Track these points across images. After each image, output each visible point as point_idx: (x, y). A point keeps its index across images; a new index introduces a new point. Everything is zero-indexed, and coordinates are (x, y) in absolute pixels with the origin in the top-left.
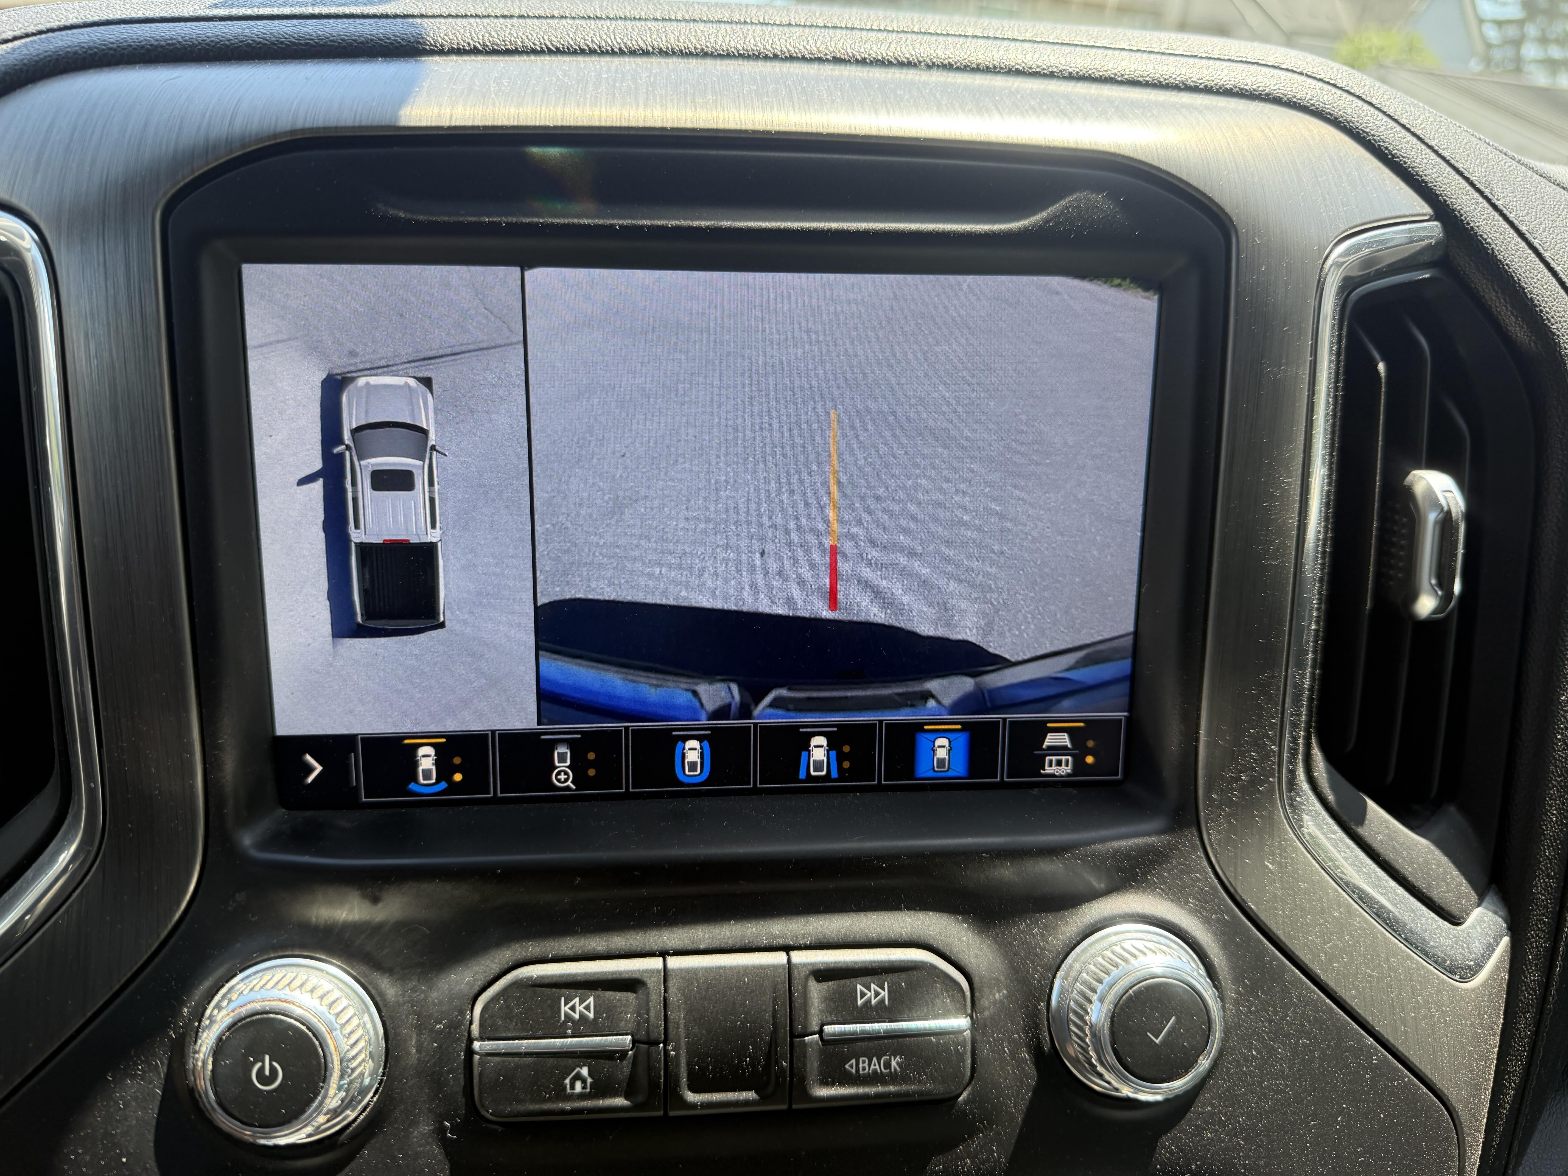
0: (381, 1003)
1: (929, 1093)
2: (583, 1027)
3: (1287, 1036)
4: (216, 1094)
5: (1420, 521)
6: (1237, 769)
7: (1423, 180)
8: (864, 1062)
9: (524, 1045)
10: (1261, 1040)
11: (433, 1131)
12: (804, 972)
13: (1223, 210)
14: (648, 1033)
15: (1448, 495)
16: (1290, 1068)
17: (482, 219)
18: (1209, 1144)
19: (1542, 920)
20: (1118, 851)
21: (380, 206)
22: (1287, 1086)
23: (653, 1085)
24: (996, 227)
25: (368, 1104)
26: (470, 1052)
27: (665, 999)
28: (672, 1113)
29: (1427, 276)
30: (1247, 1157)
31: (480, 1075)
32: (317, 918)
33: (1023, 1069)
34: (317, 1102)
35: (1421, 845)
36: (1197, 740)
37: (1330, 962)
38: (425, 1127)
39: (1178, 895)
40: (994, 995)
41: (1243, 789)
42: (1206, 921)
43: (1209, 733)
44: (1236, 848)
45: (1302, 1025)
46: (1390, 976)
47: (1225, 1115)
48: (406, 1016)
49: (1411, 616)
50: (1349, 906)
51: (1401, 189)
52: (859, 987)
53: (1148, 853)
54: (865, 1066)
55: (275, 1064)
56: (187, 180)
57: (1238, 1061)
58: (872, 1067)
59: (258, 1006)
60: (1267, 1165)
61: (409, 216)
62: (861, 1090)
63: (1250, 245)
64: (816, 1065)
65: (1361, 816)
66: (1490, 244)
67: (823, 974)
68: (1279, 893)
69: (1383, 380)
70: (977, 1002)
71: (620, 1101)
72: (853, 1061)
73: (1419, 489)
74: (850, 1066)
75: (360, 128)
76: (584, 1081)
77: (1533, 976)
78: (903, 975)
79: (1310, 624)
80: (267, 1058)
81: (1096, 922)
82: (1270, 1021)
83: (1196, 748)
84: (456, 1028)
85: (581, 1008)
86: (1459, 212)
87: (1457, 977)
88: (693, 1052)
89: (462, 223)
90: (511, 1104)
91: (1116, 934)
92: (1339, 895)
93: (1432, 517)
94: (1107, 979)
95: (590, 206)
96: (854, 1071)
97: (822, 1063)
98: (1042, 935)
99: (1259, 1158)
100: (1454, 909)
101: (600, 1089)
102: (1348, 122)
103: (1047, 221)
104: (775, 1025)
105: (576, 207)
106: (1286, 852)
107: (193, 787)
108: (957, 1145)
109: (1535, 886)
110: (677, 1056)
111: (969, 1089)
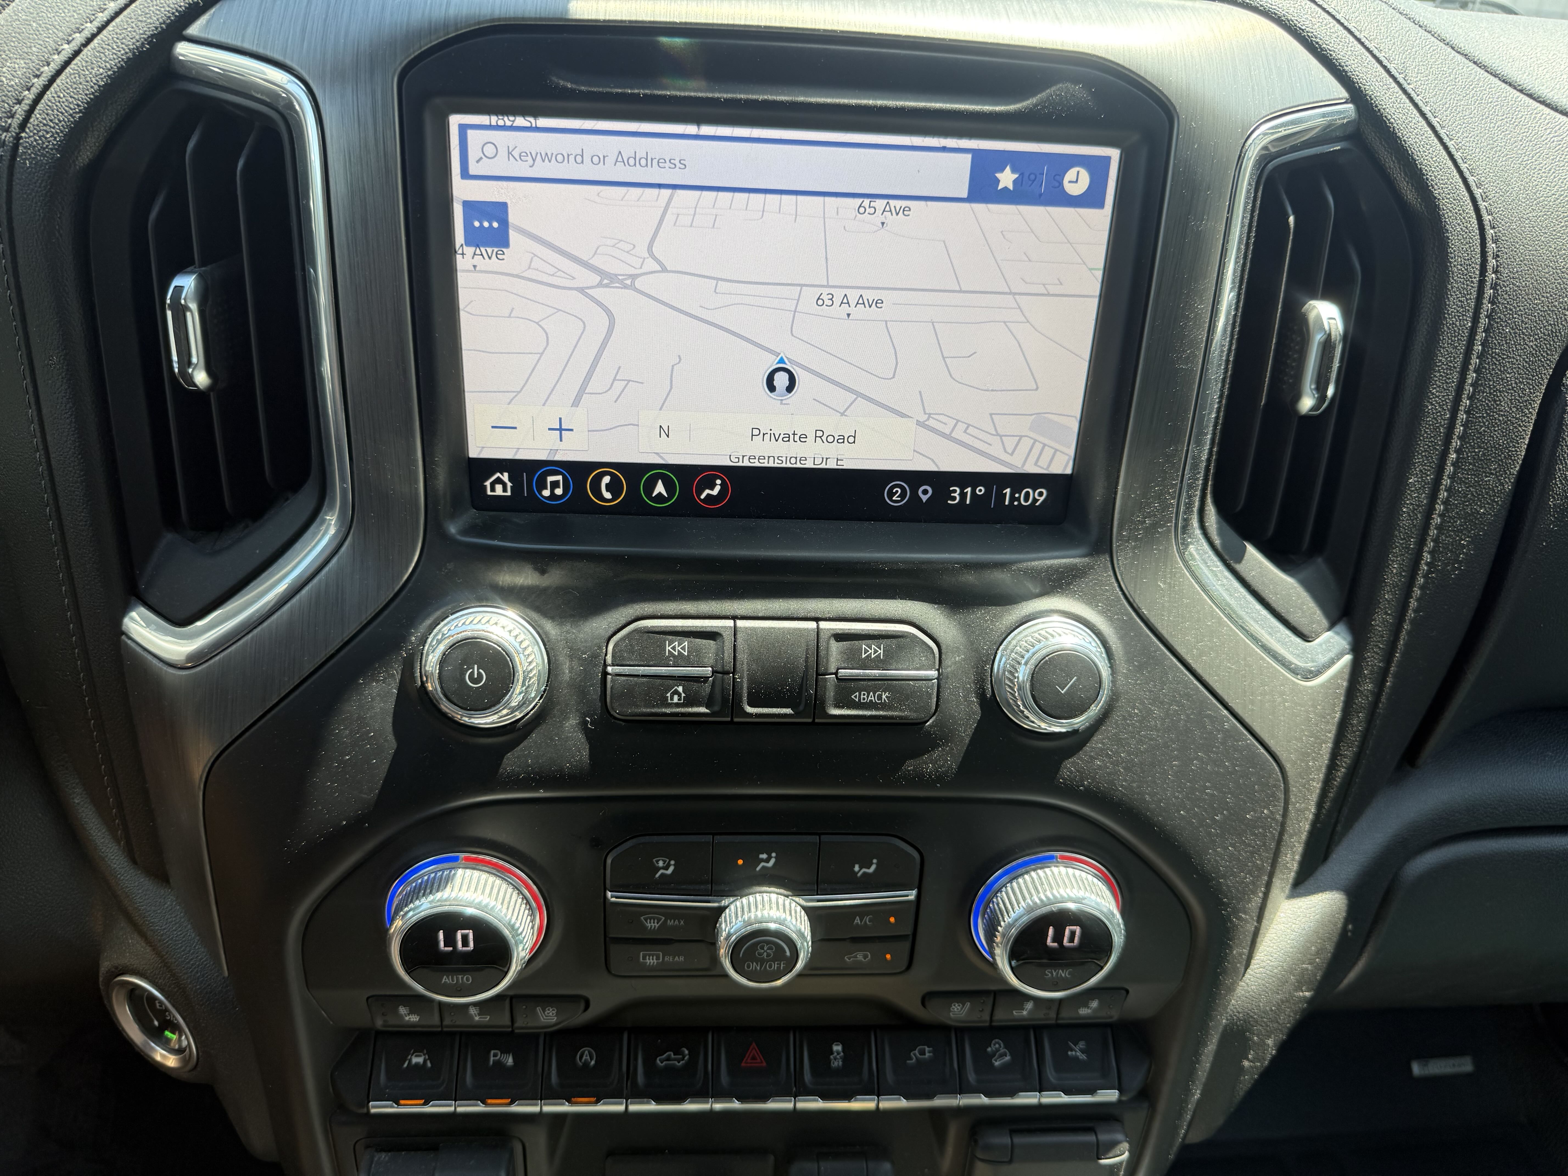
0: (546, 640)
1: (906, 718)
2: (679, 660)
3: (1162, 703)
4: (442, 688)
5: (1309, 340)
6: (1143, 515)
7: (1344, 70)
8: (864, 695)
9: (641, 670)
10: (1142, 703)
11: (579, 724)
12: (829, 634)
13: (1169, 100)
14: (723, 666)
15: (1332, 321)
16: (1162, 724)
17: (626, 90)
18: (1099, 769)
19: (1377, 645)
20: (1051, 566)
21: (554, 79)
22: (1158, 736)
23: (725, 700)
24: (998, 109)
25: (536, 705)
26: (605, 674)
27: (734, 645)
28: (736, 720)
29: (1339, 148)
30: (1125, 780)
31: (612, 688)
32: (503, 582)
33: (972, 708)
34: (507, 697)
35: (1286, 582)
36: (1116, 493)
37: (1201, 655)
38: (572, 722)
39: (1091, 600)
40: (955, 658)
41: (1146, 530)
42: (1110, 619)
43: (1124, 489)
44: (1137, 571)
45: (1175, 696)
46: (1245, 670)
47: (1111, 751)
48: (563, 649)
49: (1295, 412)
50: (1220, 618)
51: (1324, 77)
52: (864, 646)
53: (1072, 570)
54: (865, 697)
55: (481, 671)
56: (416, 54)
57: (1124, 716)
58: (870, 698)
59: (469, 634)
60: (1139, 787)
61: (574, 86)
62: (861, 713)
63: (1187, 128)
64: (832, 694)
65: (1240, 556)
66: (1392, 124)
67: (840, 637)
68: (1167, 604)
69: (1292, 231)
70: (943, 662)
71: (703, 710)
72: (857, 693)
73: (1312, 316)
74: (855, 697)
75: (541, 19)
76: (679, 695)
77: (1368, 686)
78: (894, 641)
79: (1210, 414)
80: (476, 666)
81: (1030, 615)
82: (1150, 691)
83: (1115, 499)
84: (596, 658)
85: (679, 648)
86: (1370, 97)
87: (1299, 677)
88: (751, 680)
89: (612, 93)
90: (631, 708)
91: (1043, 623)
92: (1214, 611)
93: (1318, 338)
94: (1032, 650)
95: (703, 84)
96: (857, 700)
97: (836, 693)
98: (992, 621)
99: (1133, 781)
100: (1305, 630)
101: (690, 701)
102: (1288, 21)
103: (1036, 105)
104: (806, 667)
105: (692, 84)
106: (1175, 576)
107: (417, 489)
108: (924, 754)
109: (1373, 620)
110: (742, 682)
111: (934, 718)
